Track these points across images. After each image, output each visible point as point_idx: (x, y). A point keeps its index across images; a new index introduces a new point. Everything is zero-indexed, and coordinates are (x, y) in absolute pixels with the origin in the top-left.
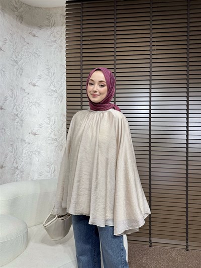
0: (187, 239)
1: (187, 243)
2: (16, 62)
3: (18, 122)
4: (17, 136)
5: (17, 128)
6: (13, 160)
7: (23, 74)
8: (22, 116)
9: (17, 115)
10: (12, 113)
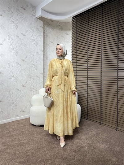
0: (117, 125)
1: (117, 127)
2: (34, 40)
3: (34, 68)
4: (33, 74)
5: (34, 70)
6: (31, 84)
7: (38, 45)
8: (37, 65)
9: (34, 64)
10: (30, 63)
